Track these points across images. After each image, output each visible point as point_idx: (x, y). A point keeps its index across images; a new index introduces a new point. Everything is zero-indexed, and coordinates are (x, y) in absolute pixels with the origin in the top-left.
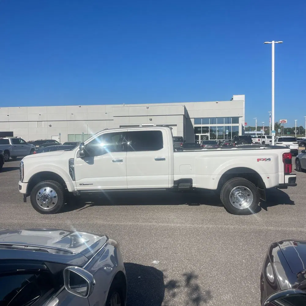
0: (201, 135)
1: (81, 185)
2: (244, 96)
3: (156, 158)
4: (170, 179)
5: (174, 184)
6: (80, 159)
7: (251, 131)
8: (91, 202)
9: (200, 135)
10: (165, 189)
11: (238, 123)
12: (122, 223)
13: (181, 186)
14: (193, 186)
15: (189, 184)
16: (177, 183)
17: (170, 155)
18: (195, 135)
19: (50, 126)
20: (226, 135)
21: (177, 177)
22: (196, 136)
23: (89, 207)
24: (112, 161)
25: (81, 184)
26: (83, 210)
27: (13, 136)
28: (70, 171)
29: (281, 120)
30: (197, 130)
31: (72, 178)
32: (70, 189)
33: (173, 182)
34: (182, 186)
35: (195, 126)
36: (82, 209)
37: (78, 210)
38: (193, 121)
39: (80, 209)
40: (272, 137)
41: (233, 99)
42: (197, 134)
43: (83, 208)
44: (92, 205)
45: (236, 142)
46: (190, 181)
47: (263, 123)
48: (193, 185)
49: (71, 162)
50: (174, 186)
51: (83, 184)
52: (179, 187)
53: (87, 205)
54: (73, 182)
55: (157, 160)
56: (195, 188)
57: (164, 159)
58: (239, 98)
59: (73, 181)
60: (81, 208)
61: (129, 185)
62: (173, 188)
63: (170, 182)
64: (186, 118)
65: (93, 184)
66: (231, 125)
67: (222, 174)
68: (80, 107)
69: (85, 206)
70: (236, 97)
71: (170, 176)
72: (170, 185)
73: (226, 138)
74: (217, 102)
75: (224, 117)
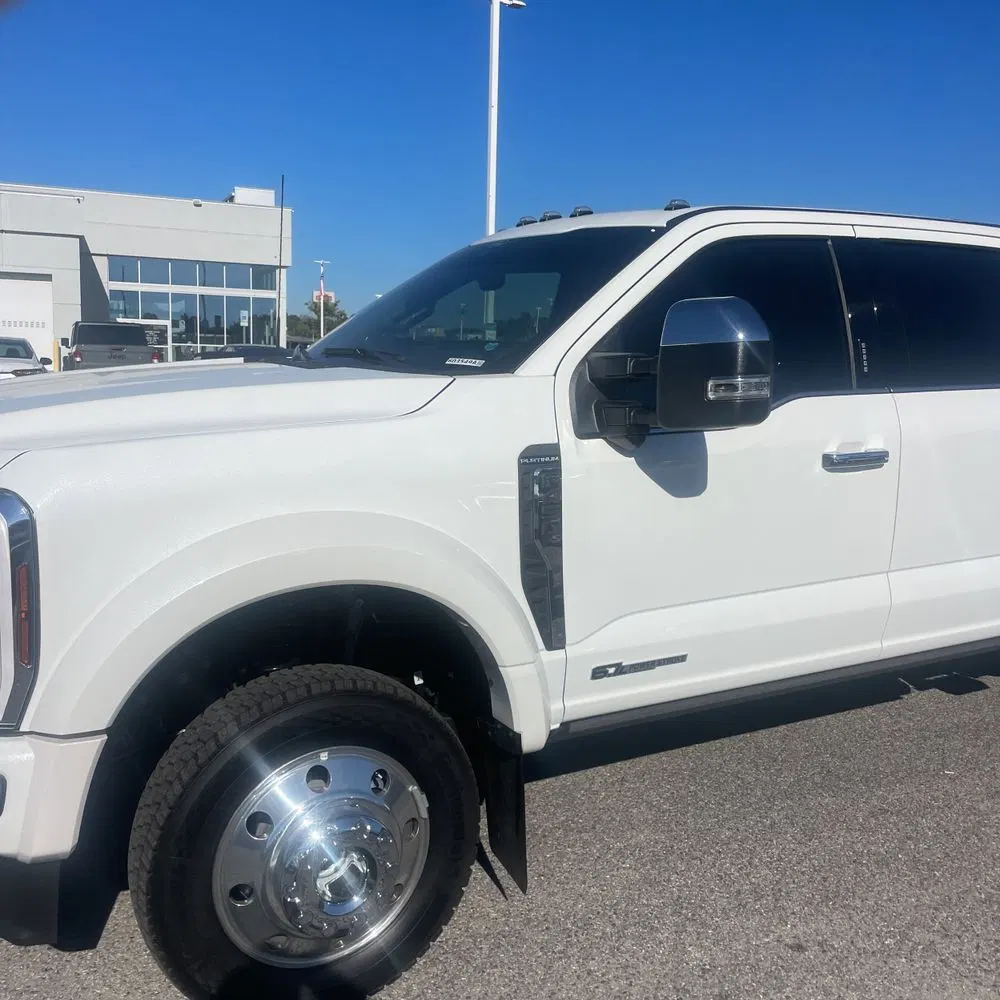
35: (110, 286)
38: (102, 267)
41: (233, 198)
51: (621, 670)
54: (546, 655)
65: (682, 659)
66: (251, 293)
75: (224, 263)
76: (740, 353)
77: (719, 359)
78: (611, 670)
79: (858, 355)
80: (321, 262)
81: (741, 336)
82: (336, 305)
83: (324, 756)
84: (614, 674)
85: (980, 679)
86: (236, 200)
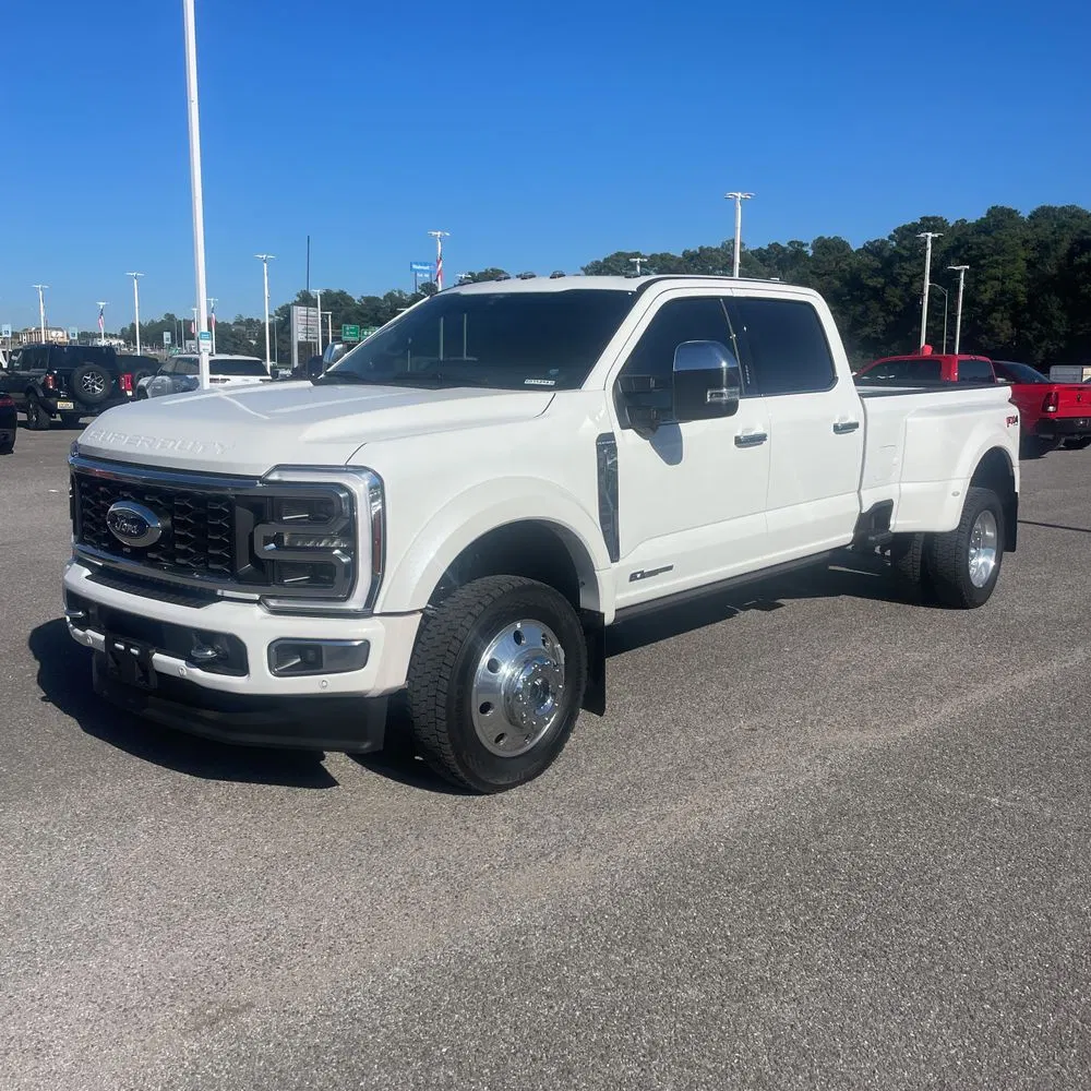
1: (635, 579)
14: (891, 530)
31: (609, 545)
33: (857, 520)
48: (892, 523)
50: (856, 535)
51: (644, 575)
54: (612, 566)
59: (613, 561)
65: (670, 568)
67: (972, 474)
76: (725, 374)
77: (712, 378)
78: (639, 576)
79: (745, 376)
81: (724, 364)
83: (519, 625)
84: (641, 578)
85: (780, 601)
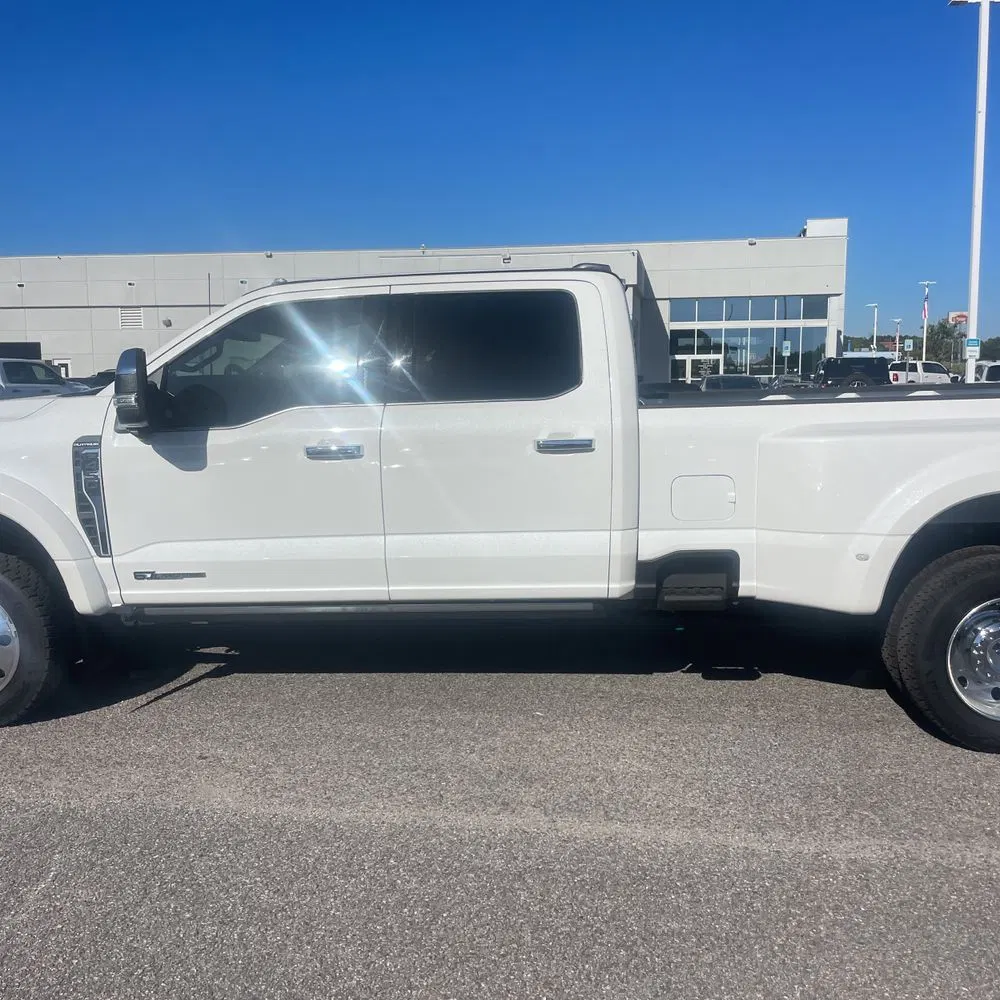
0: (693, 361)
1: (144, 578)
2: (844, 222)
3: (543, 437)
4: (617, 551)
5: (637, 581)
6: (131, 441)
7: (852, 350)
8: (221, 650)
9: (688, 358)
10: (590, 606)
11: (824, 316)
12: (347, 814)
13: (673, 593)
14: (741, 593)
15: (720, 579)
16: (654, 573)
17: (618, 421)
18: (671, 358)
19: (168, 324)
20: (780, 359)
21: (656, 545)
22: (675, 362)
23: (204, 683)
24: (302, 455)
25: (139, 576)
26: (166, 701)
27: (40, 358)
28: (82, 506)
29: (952, 315)
30: (680, 341)
31: (94, 541)
32: (83, 602)
33: (634, 567)
34: (680, 593)
35: (671, 326)
36: (164, 695)
37: (142, 699)
38: (664, 309)
39: (152, 694)
40: (966, 361)
41: (804, 232)
42: (678, 357)
43: (172, 685)
44: (227, 667)
45: (829, 382)
46: (724, 564)
47: (898, 320)
48: (741, 584)
49: (86, 458)
50: (636, 590)
51: (154, 576)
52: (666, 598)
53: (201, 669)
54: (98, 560)
55: (547, 448)
56: (750, 601)
57: (585, 446)
58: (829, 230)
59: (101, 556)
60: (163, 690)
61: (395, 584)
62: (631, 597)
63: (616, 571)
64: (643, 299)
65: (202, 575)
66: (801, 323)
67: (914, 529)
68: (271, 256)
69: (188, 676)
70: (815, 227)
71: (617, 535)
72: (617, 585)
73: (779, 371)
74: (754, 240)
75: (776, 297)
78: (149, 576)
80: (926, 283)
82: (955, 326)
84: (152, 578)
86: (808, 234)
